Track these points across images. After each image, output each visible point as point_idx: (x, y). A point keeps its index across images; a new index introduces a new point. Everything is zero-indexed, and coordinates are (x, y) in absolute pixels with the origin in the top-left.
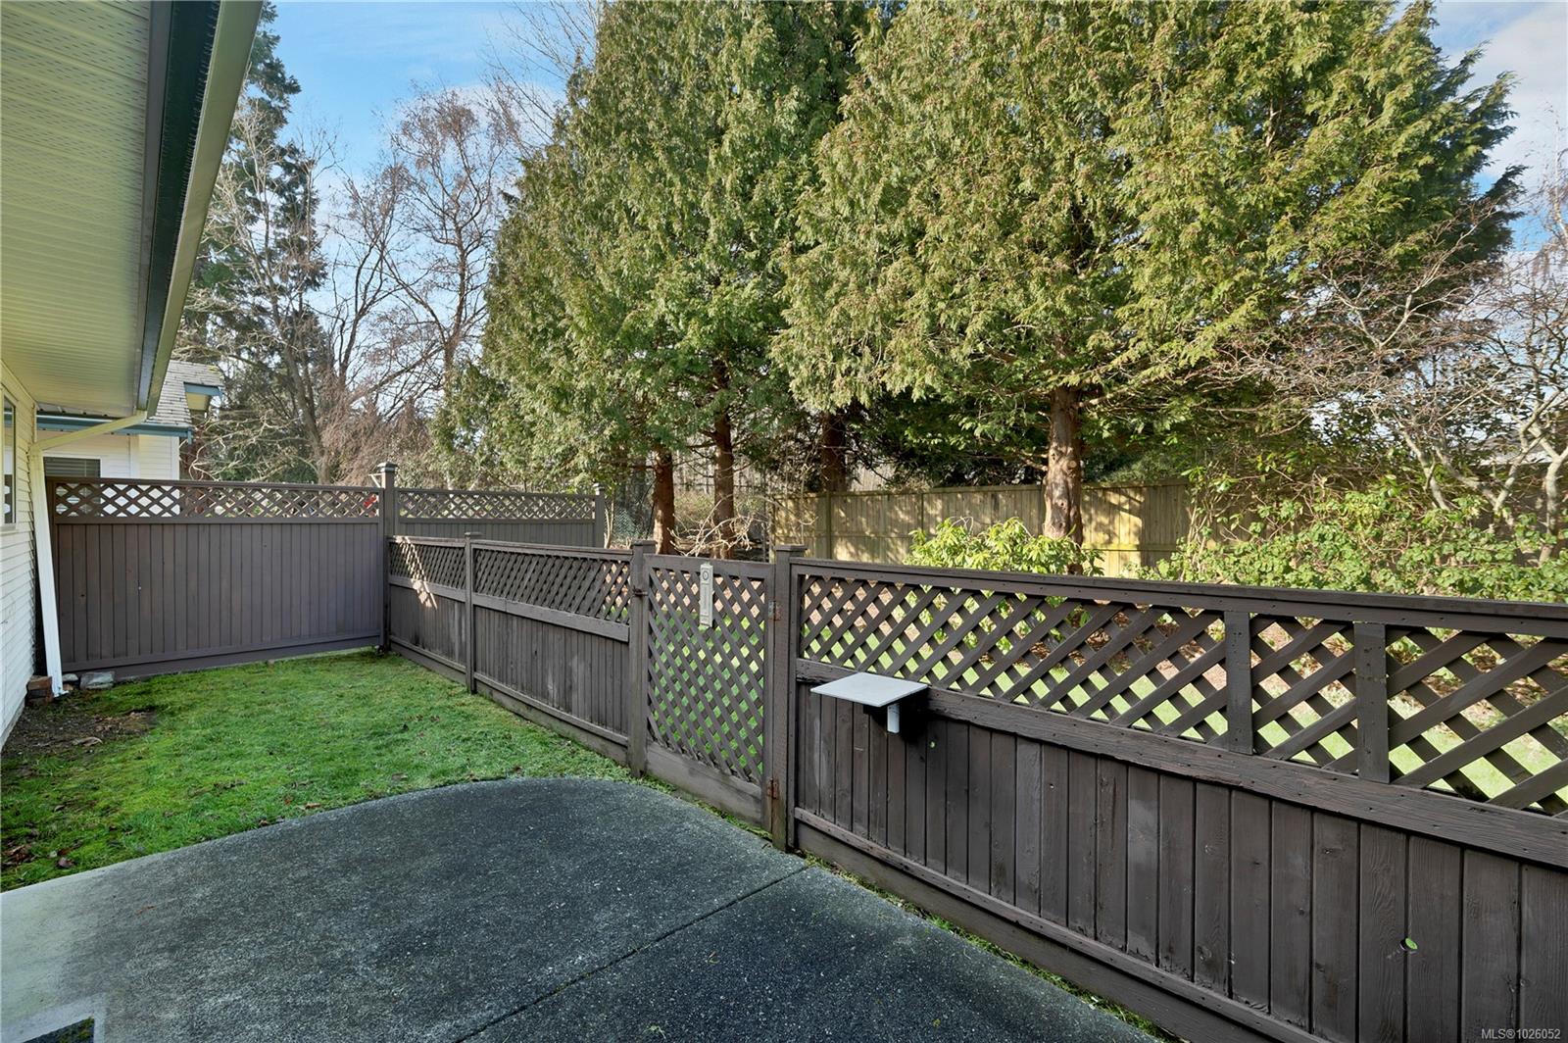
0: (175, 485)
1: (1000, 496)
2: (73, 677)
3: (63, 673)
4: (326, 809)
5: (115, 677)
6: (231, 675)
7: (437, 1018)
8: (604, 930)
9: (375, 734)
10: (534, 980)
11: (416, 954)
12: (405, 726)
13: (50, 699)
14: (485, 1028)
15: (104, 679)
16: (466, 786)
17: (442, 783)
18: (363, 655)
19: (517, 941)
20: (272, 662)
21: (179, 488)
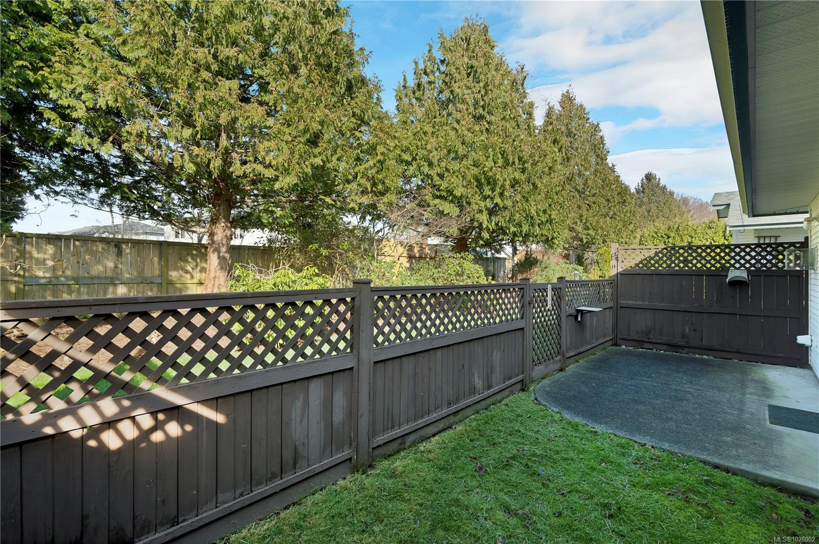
1: (124, 246)
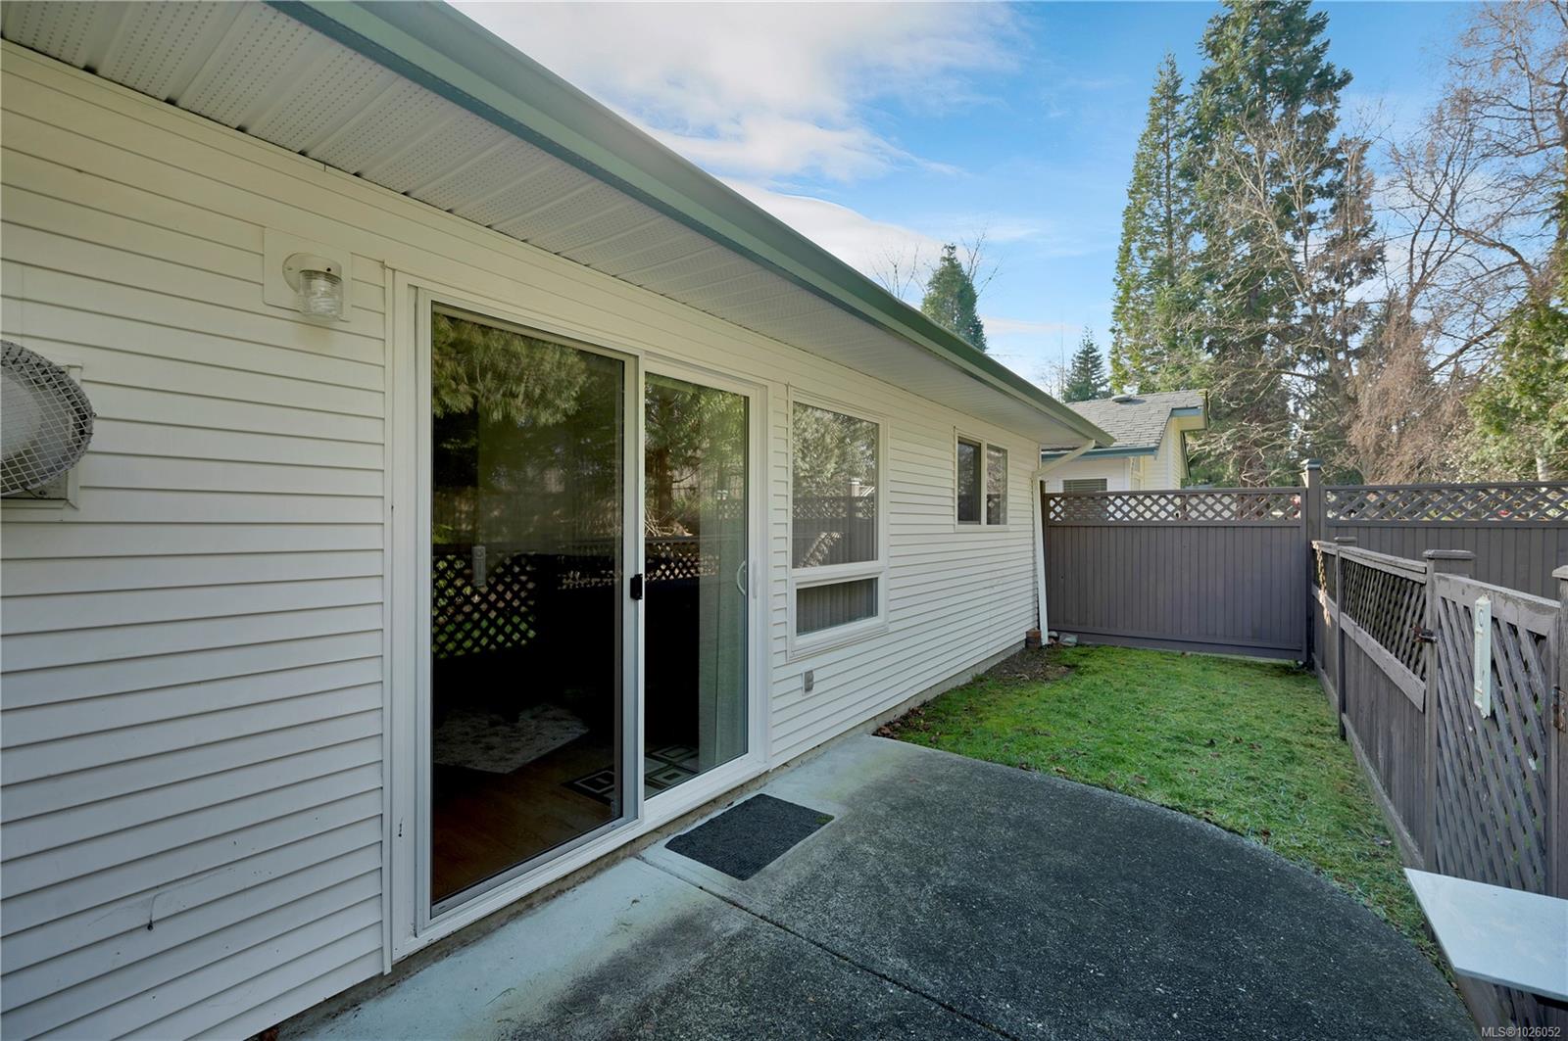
0: (1177, 494)
2: (1054, 634)
3: (1049, 630)
4: (1066, 778)
5: (1078, 639)
6: (1149, 656)
7: (908, 956)
8: (1096, 1029)
9: (1178, 737)
10: (986, 1000)
11: (961, 908)
12: (1212, 741)
13: (1039, 646)
14: (916, 992)
15: (1072, 639)
16: (1190, 819)
17: (1170, 805)
18: (1276, 667)
19: (1022, 964)
20: (1188, 653)
21: (1180, 496)
